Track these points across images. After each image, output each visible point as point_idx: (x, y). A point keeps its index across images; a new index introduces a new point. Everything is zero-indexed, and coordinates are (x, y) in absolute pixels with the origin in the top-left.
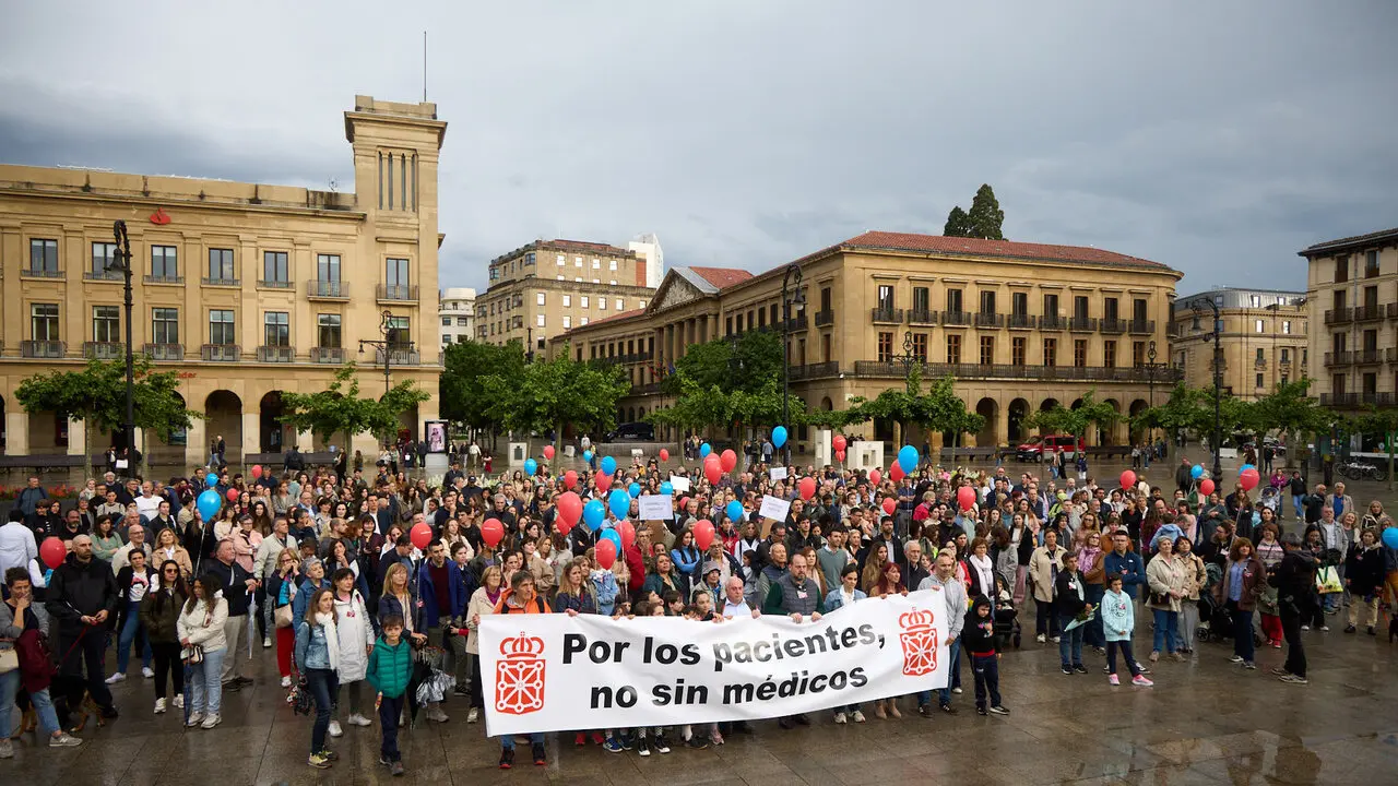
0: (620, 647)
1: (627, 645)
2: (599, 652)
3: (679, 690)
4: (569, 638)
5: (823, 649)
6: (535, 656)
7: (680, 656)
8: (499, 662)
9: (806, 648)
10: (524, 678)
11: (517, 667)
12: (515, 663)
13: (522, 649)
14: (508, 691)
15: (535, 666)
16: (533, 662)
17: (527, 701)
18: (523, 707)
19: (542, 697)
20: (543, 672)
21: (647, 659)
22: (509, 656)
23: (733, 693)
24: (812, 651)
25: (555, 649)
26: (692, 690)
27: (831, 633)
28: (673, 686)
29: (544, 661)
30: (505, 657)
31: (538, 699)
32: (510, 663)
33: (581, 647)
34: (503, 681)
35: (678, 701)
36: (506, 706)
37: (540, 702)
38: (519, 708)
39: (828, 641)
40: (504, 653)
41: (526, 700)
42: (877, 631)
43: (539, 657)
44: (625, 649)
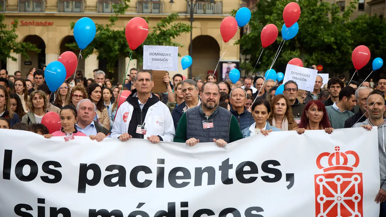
5: (211, 181)
7: (41, 173)
24: (198, 182)
42: (284, 169)
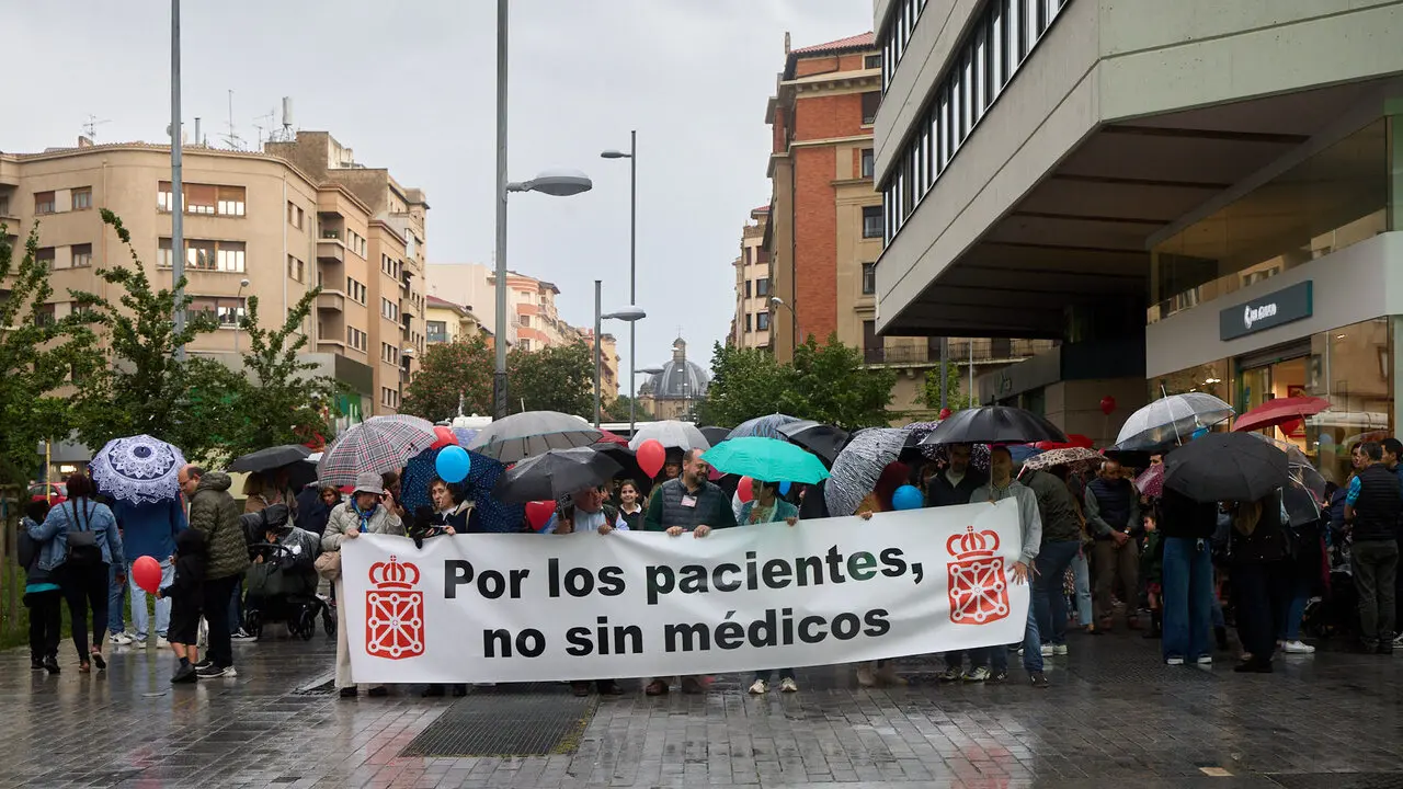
0: (517, 577)
1: (525, 573)
2: (491, 584)
3: (603, 633)
4: (450, 566)
5: (819, 580)
6: (409, 587)
7: (598, 584)
8: (369, 593)
9: (794, 577)
10: (398, 614)
11: (389, 599)
12: (387, 594)
13: (394, 578)
14: (381, 629)
15: (410, 599)
16: (407, 595)
17: (407, 643)
18: (401, 650)
19: (421, 639)
20: (420, 607)
21: (554, 592)
22: (380, 586)
23: (679, 636)
24: (802, 581)
25: (434, 578)
26: (620, 632)
27: (834, 557)
28: (594, 627)
29: (421, 594)
30: (374, 587)
31: (417, 642)
32: (382, 594)
33: (468, 577)
34: (374, 617)
35: (604, 650)
36: (379, 647)
37: (420, 644)
38: (396, 651)
39: (826, 568)
40: (374, 581)
41: (403, 642)
42: (909, 561)
43: (415, 588)
44: (523, 580)
